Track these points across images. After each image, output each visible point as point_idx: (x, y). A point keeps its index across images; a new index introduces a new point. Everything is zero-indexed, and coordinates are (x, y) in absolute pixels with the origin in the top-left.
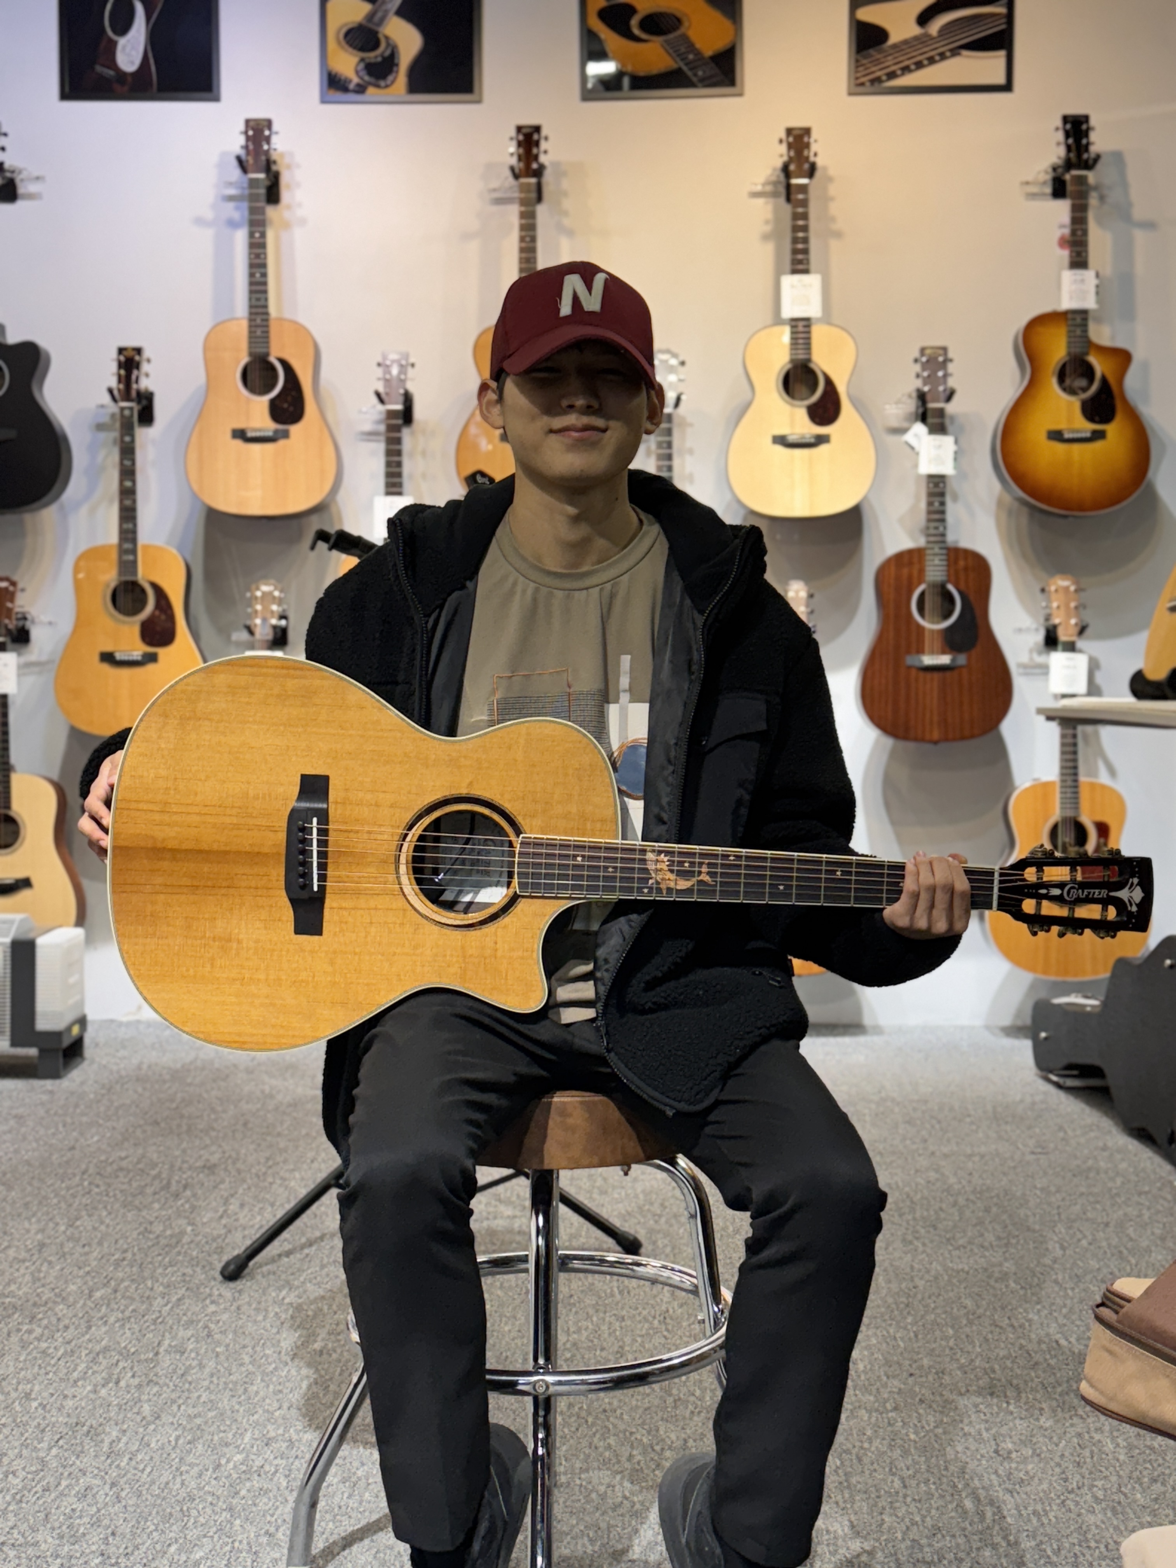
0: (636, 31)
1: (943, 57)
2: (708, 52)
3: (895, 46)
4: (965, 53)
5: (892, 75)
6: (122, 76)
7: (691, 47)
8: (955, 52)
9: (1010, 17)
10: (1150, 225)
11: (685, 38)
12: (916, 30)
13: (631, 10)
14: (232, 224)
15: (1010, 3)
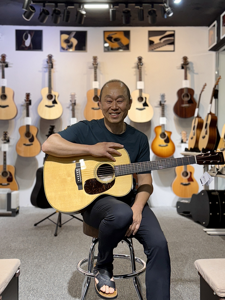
0: (113, 41)
1: (163, 46)
2: (125, 45)
4: (167, 45)
6: (26, 47)
8: (165, 45)
9: (174, 40)
10: (197, 74)
11: (121, 42)
14: (45, 72)
15: (174, 37)
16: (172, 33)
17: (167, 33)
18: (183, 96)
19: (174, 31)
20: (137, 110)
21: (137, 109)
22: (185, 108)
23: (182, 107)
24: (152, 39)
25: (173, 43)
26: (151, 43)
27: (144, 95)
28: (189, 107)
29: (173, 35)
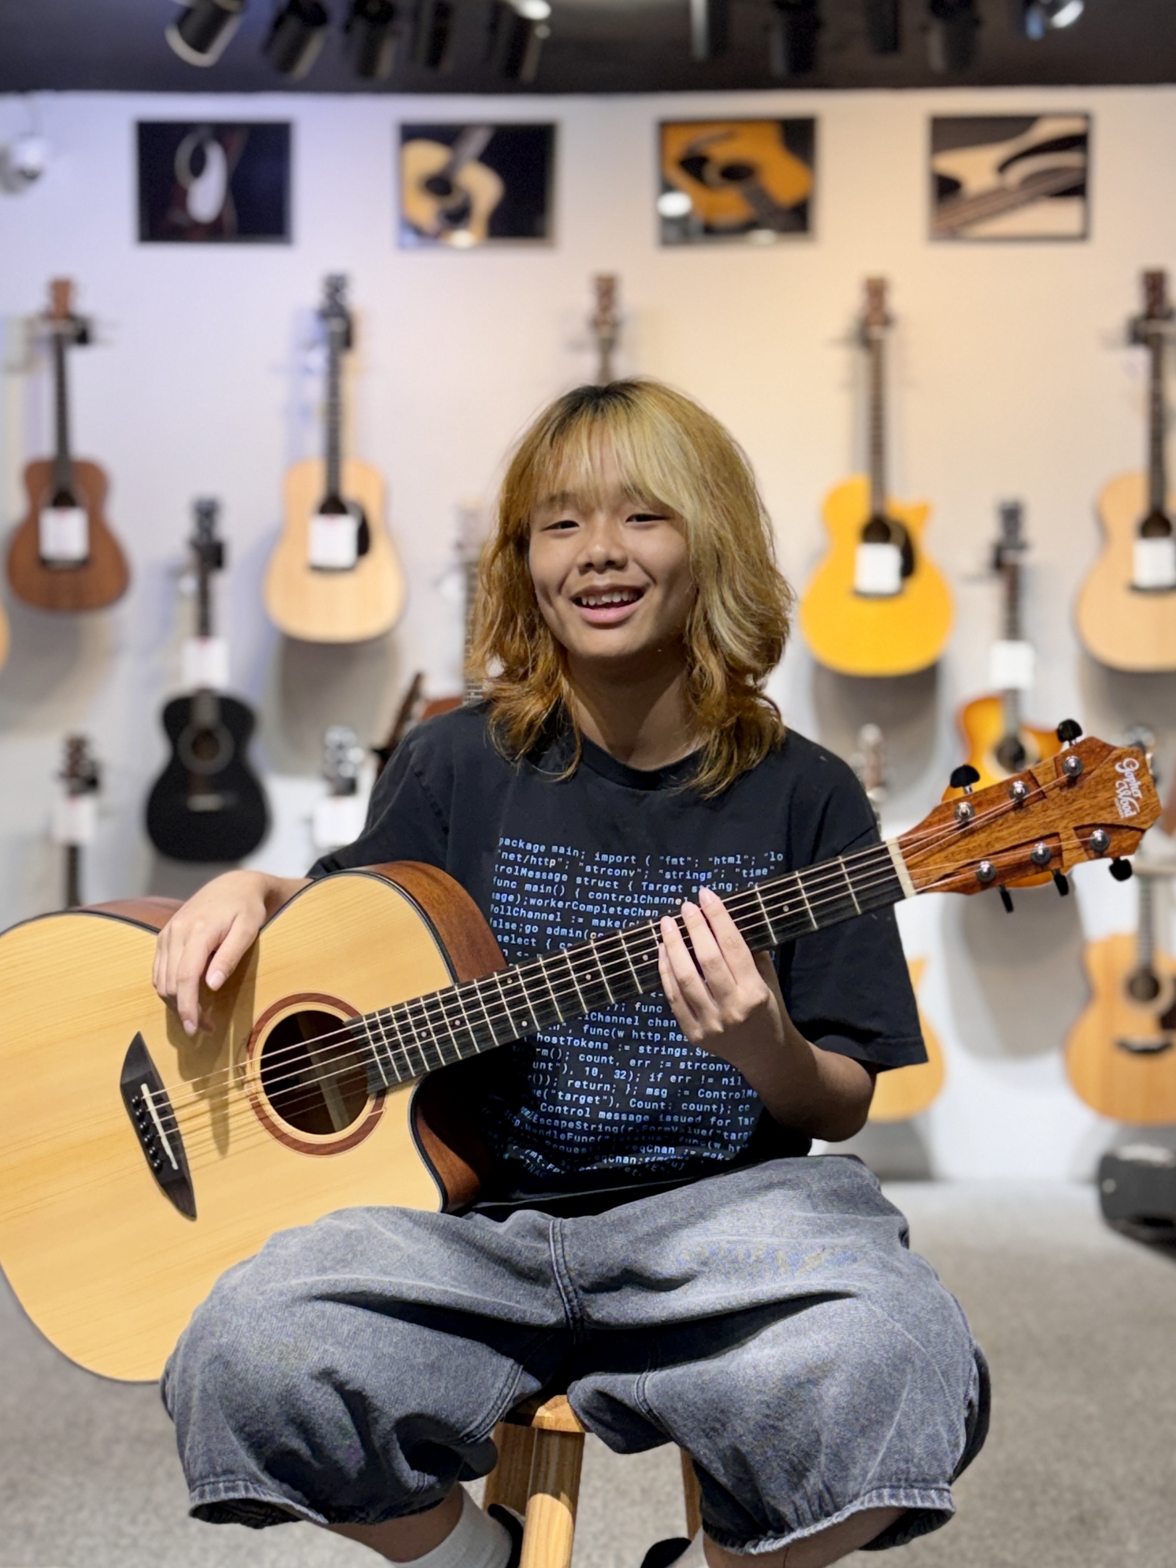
0: (716, 181)
2: (784, 203)
3: (971, 196)
5: (970, 224)
6: (196, 224)
7: (767, 197)
8: (1032, 199)
11: (760, 187)
12: (993, 180)
13: (707, 160)
15: (1086, 155)
16: (1076, 126)
17: (1045, 131)
19: (1087, 117)
25: (1076, 189)
26: (946, 189)
29: (1077, 142)
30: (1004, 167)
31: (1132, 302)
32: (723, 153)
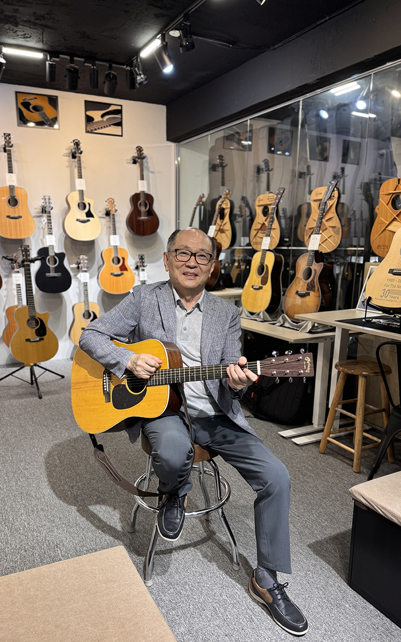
0: (31, 110)
1: (107, 126)
2: (50, 118)
3: (96, 122)
4: (112, 126)
5: (95, 129)
7: (46, 116)
8: (110, 125)
9: (122, 118)
10: (153, 172)
11: (44, 113)
12: (100, 119)
13: (30, 104)
15: (122, 116)
16: (119, 108)
17: (112, 108)
18: (140, 205)
19: (121, 106)
20: (78, 222)
21: (77, 220)
22: (143, 221)
23: (139, 220)
24: (90, 113)
25: (119, 124)
26: (89, 119)
27: (86, 201)
28: (147, 221)
29: (119, 112)
30: (103, 116)
31: (135, 154)
32: (33, 103)
